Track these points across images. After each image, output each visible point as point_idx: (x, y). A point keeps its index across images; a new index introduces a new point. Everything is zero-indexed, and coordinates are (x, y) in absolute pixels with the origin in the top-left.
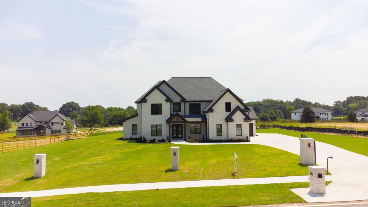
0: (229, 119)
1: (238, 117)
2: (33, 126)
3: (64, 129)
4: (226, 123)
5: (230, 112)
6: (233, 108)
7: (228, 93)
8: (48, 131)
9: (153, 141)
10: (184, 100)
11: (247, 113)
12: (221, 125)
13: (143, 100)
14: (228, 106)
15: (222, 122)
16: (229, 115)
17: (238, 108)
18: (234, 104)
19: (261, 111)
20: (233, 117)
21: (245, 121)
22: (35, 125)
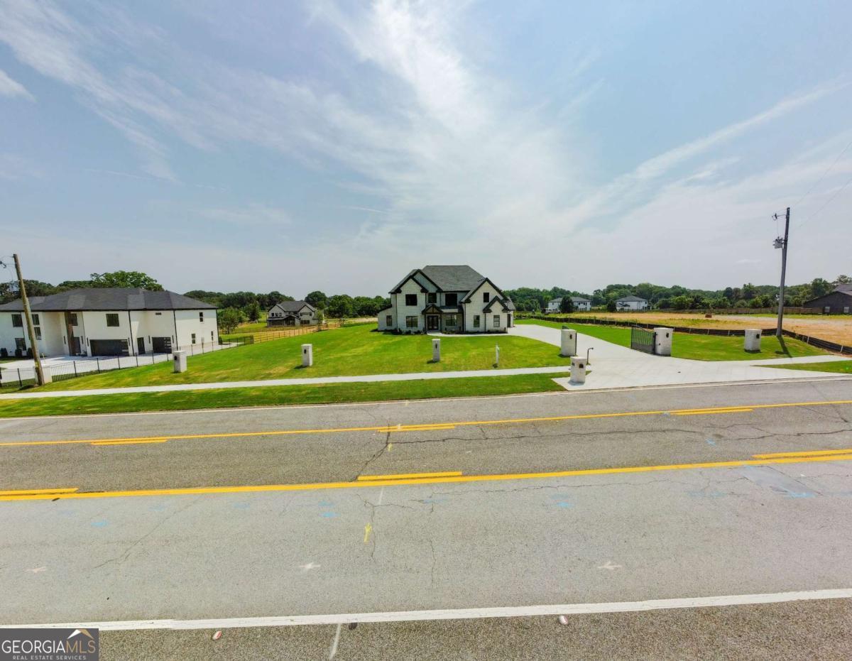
0: (487, 310)
1: (497, 308)
3: (313, 319)
4: (484, 314)
5: (488, 303)
6: (491, 298)
7: (486, 282)
8: (297, 321)
9: (408, 333)
10: (440, 290)
11: (506, 304)
12: (479, 316)
13: (397, 291)
14: (486, 296)
15: (480, 312)
16: (487, 306)
18: (493, 294)
20: (491, 308)
21: (503, 312)
22: (284, 315)
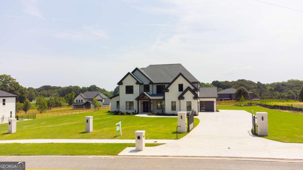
0: (181, 97)
1: (189, 96)
2: (83, 102)
3: (103, 104)
4: (179, 100)
5: (182, 92)
6: (185, 88)
7: (181, 76)
8: (92, 106)
12: (175, 102)
13: (120, 83)
14: (181, 87)
15: (176, 99)
16: (181, 94)
17: (189, 89)
18: (186, 85)
19: (284, 91)
20: (184, 96)
21: (194, 99)
